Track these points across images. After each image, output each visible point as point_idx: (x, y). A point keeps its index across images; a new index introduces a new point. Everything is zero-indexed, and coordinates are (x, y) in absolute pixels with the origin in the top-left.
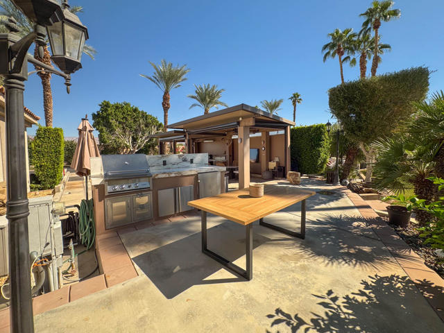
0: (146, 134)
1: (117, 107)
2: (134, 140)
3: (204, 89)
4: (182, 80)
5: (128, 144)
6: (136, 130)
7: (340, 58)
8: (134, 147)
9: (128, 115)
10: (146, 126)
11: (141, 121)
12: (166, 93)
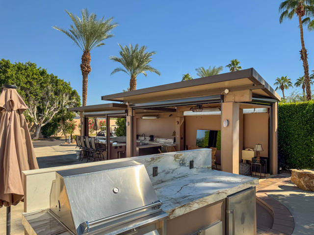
0: (56, 104)
1: (19, 68)
2: (40, 111)
3: (130, 50)
4: (108, 37)
5: (32, 116)
6: (42, 99)
7: (300, 19)
8: (39, 120)
9: (34, 79)
10: (56, 94)
11: (50, 87)
12: (86, 52)
